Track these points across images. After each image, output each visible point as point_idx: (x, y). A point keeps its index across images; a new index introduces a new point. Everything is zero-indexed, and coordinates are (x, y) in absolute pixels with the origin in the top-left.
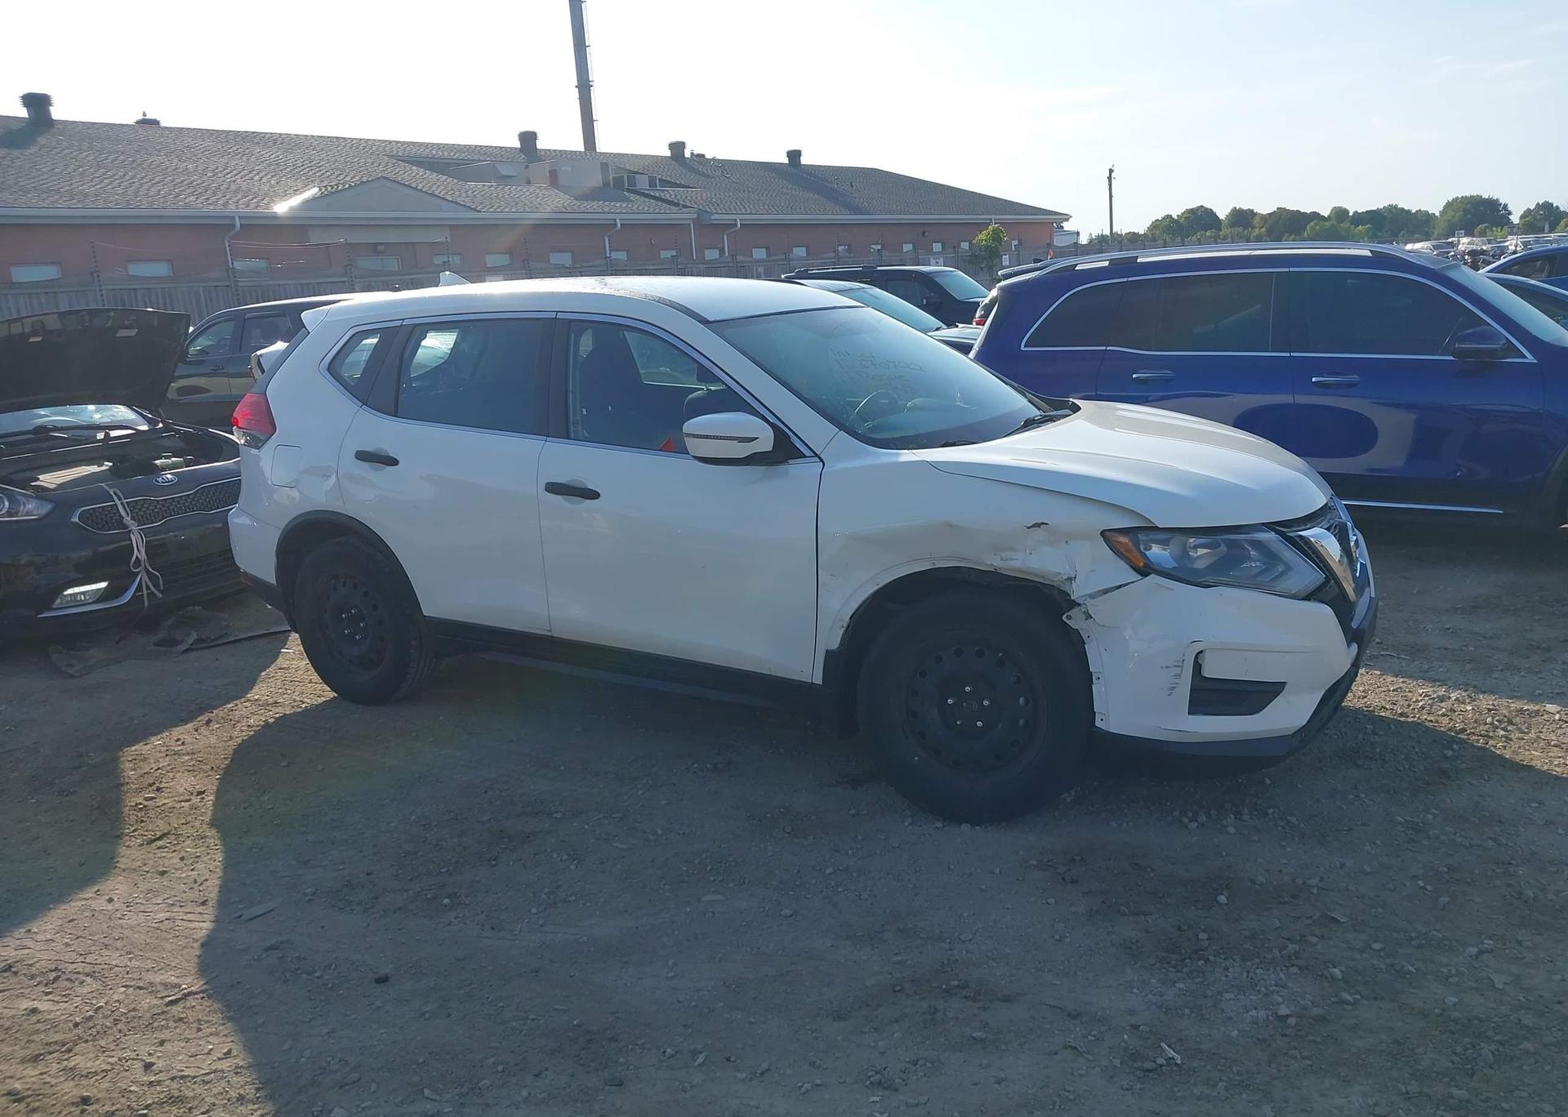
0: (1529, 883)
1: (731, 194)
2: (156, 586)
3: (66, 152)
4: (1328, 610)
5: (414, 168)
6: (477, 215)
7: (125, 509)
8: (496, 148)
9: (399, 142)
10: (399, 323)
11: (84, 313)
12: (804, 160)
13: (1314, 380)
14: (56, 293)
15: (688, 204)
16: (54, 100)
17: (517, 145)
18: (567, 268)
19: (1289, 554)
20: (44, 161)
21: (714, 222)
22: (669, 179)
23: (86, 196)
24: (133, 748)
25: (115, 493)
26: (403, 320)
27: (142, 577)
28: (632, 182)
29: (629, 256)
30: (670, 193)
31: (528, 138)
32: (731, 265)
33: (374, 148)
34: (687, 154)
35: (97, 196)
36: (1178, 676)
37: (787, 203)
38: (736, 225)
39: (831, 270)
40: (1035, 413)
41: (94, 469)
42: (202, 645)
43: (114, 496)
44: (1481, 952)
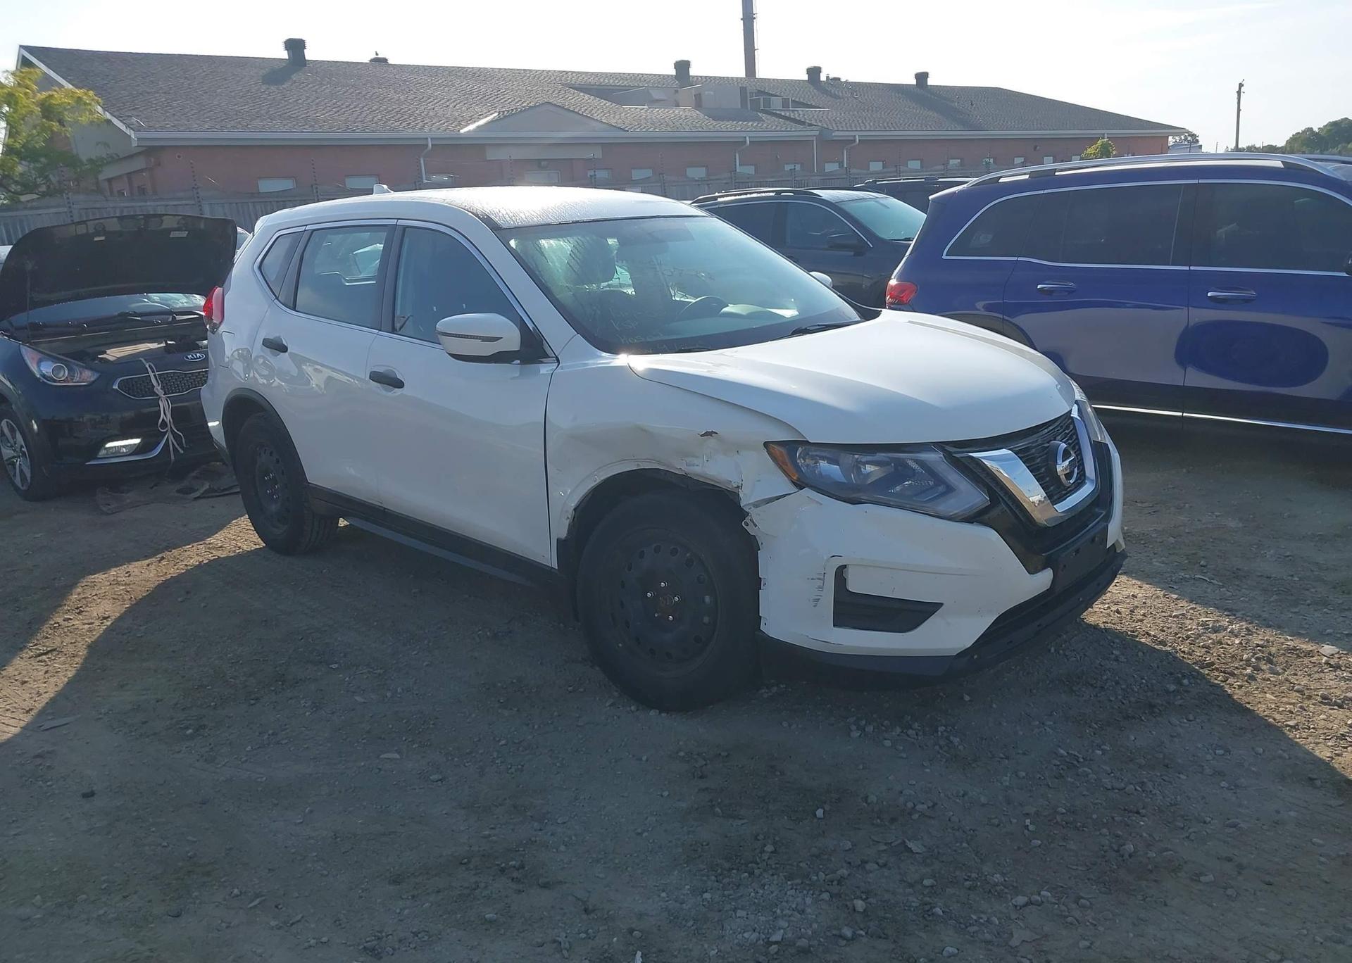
1: (856, 113)
2: (180, 444)
4: (993, 535)
5: (582, 94)
6: (626, 134)
7: (156, 379)
8: (655, 75)
9: (575, 72)
10: (302, 229)
11: (142, 217)
12: (931, 82)
13: (1209, 294)
15: (813, 122)
17: (673, 72)
18: (696, 181)
21: (835, 139)
22: (802, 100)
27: (169, 435)
28: (767, 103)
29: (756, 171)
30: (800, 113)
31: (683, 66)
32: (845, 176)
33: (552, 78)
34: (823, 78)
35: (325, 122)
36: (821, 588)
37: (906, 121)
38: (855, 141)
43: (148, 368)
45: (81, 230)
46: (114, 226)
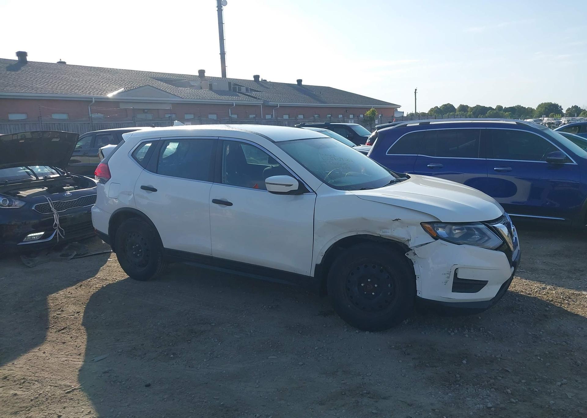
0: (579, 358)
1: (276, 95)
2: (62, 234)
3: (31, 72)
4: (504, 254)
5: (160, 82)
6: (182, 100)
7: (52, 205)
8: (189, 75)
9: (154, 72)
10: (159, 139)
11: (40, 132)
12: (303, 83)
13: (495, 169)
14: (25, 124)
15: (260, 98)
16: (28, 54)
17: (198, 74)
18: (215, 120)
19: (489, 233)
20: (23, 76)
21: (269, 105)
22: (253, 89)
23: (38, 88)
24: (52, 295)
25: (49, 199)
26: (161, 138)
27: (57, 231)
28: (240, 89)
29: (238, 117)
30: (254, 94)
31: (202, 72)
32: (275, 121)
33: (145, 74)
34: (260, 80)
35: (42, 89)
36: (448, 277)
37: (297, 98)
38: (277, 106)
39: (313, 124)
40: (393, 178)
41: (41, 190)
42: (77, 257)
43: (48, 200)
44: (562, 384)
45: (15, 137)
46: (29, 135)
